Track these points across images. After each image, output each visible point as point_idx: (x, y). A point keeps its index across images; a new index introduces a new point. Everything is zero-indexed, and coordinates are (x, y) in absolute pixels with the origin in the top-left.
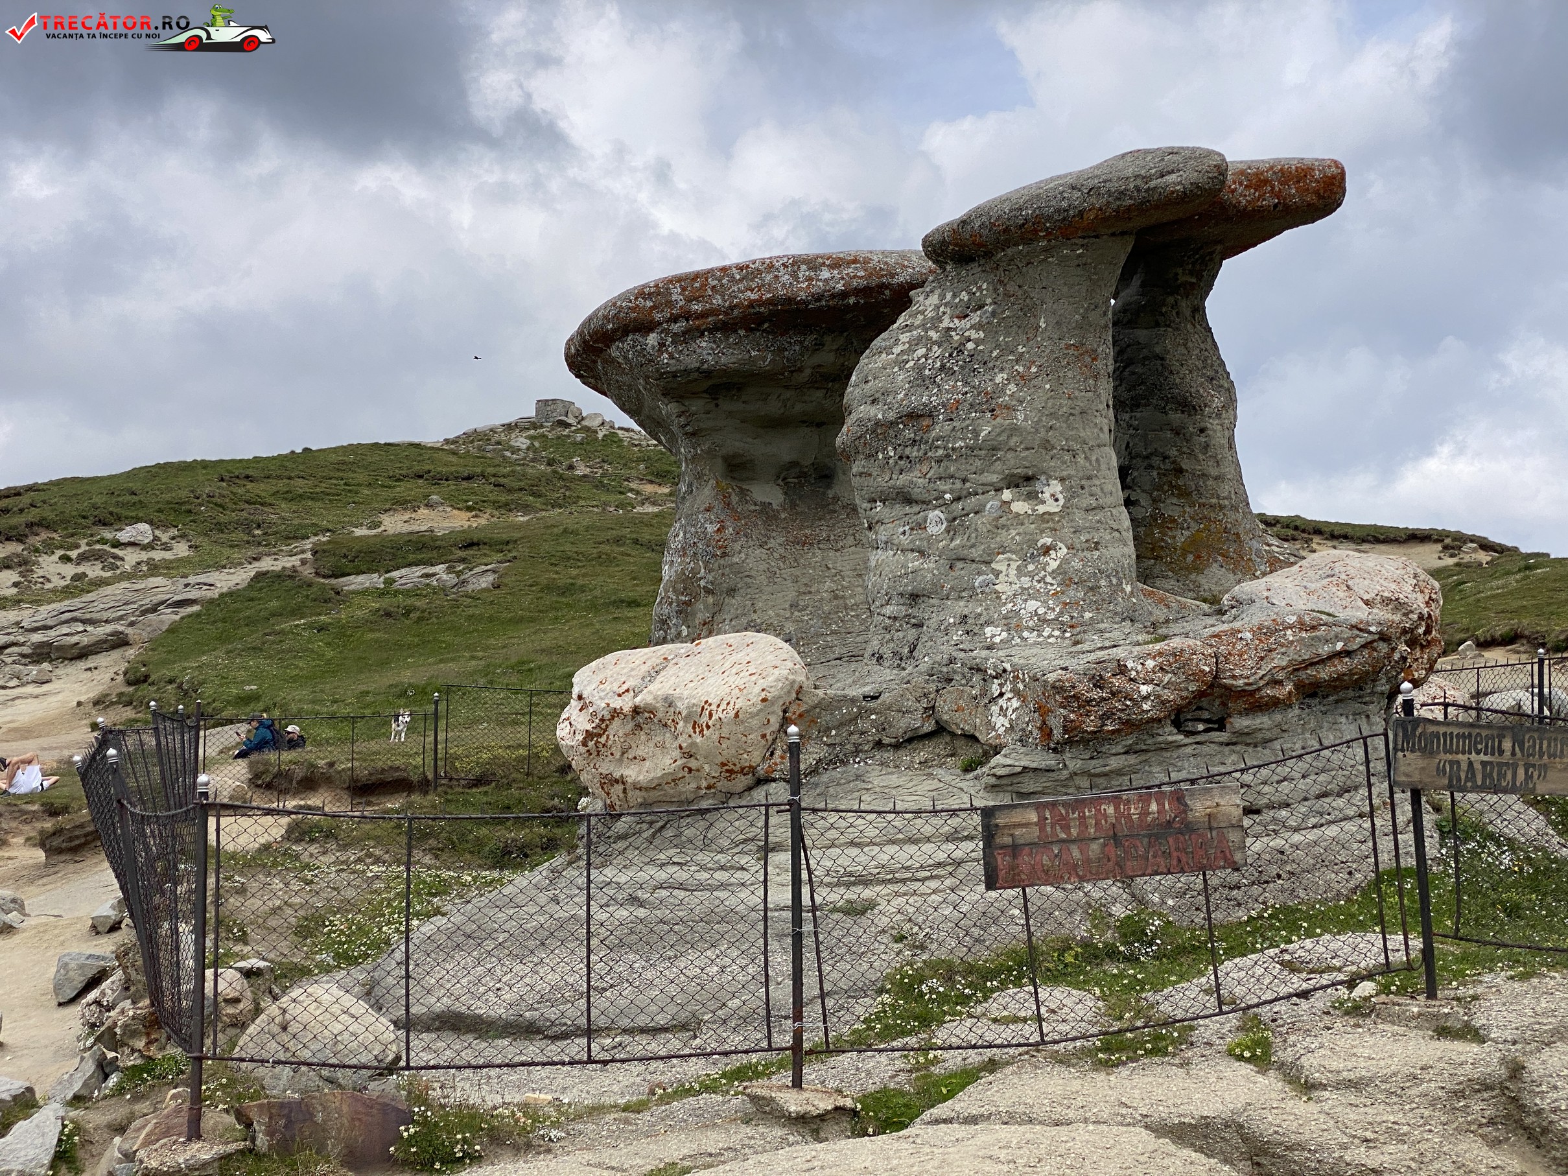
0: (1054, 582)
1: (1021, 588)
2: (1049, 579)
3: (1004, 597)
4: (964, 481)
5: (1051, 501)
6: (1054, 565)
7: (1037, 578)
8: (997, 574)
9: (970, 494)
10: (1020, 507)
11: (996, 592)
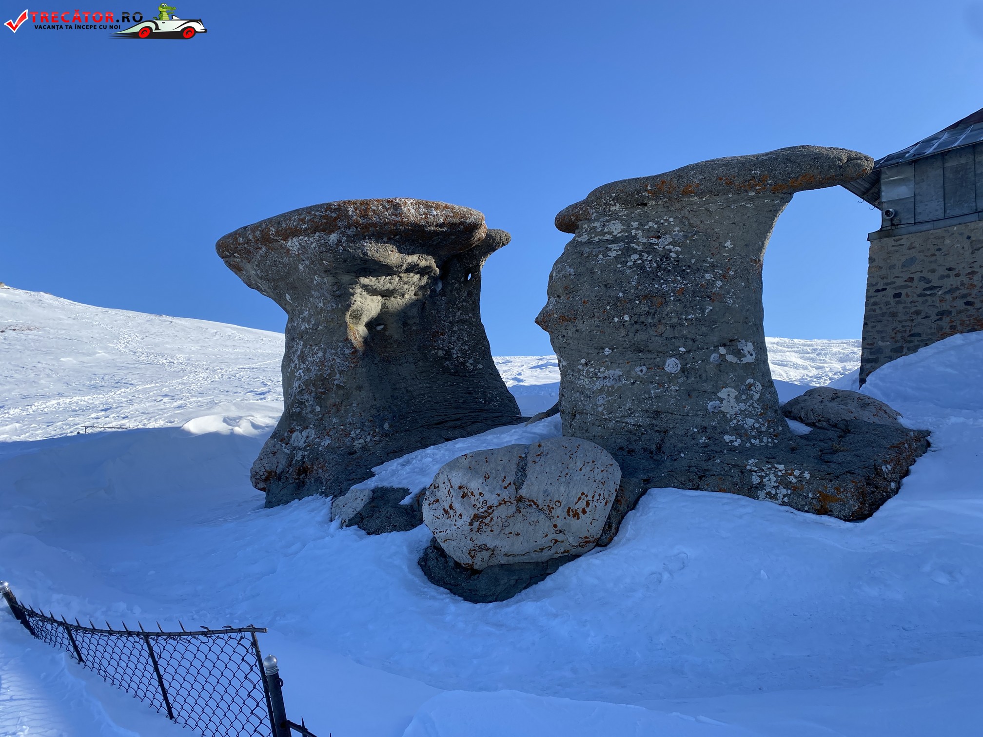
0: (758, 407)
1: (740, 410)
2: (755, 405)
3: (728, 416)
4: (694, 340)
5: (748, 356)
6: (757, 396)
7: (748, 404)
8: (721, 400)
9: (699, 348)
10: (730, 358)
11: (722, 412)
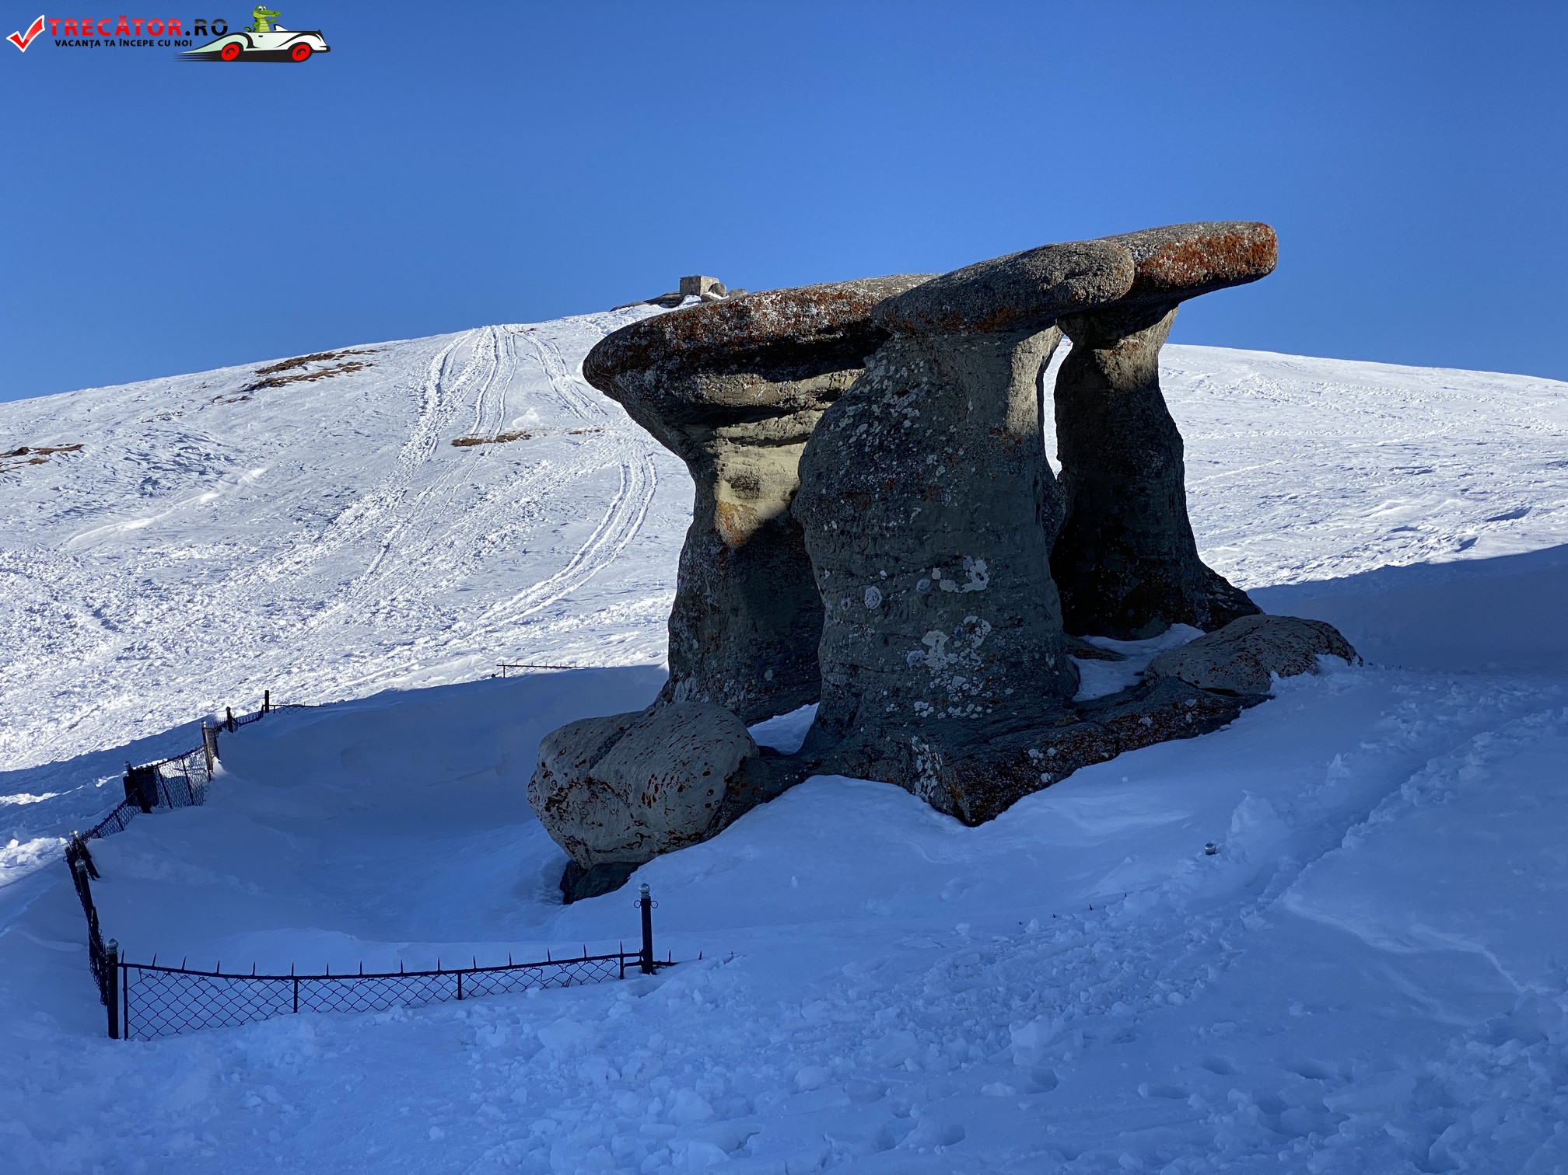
0: (978, 658)
1: (948, 663)
2: (974, 656)
3: (932, 672)
4: (897, 559)
5: (976, 580)
6: (979, 642)
7: (962, 654)
8: (926, 648)
9: (903, 571)
10: (947, 585)
11: (926, 666)
